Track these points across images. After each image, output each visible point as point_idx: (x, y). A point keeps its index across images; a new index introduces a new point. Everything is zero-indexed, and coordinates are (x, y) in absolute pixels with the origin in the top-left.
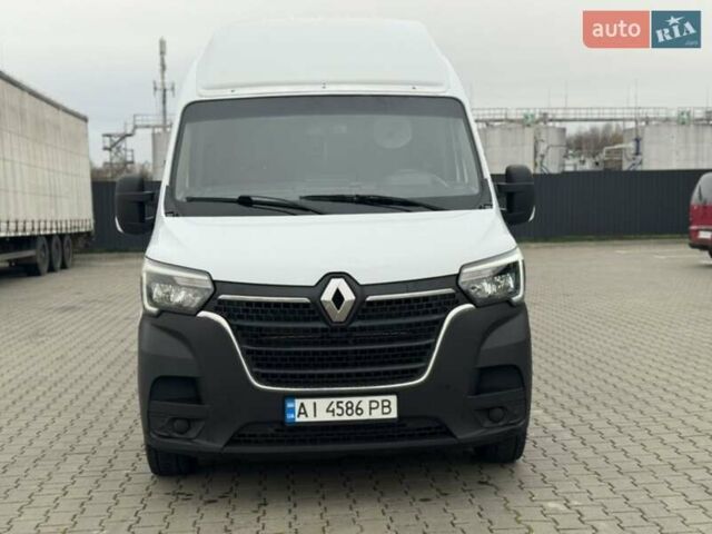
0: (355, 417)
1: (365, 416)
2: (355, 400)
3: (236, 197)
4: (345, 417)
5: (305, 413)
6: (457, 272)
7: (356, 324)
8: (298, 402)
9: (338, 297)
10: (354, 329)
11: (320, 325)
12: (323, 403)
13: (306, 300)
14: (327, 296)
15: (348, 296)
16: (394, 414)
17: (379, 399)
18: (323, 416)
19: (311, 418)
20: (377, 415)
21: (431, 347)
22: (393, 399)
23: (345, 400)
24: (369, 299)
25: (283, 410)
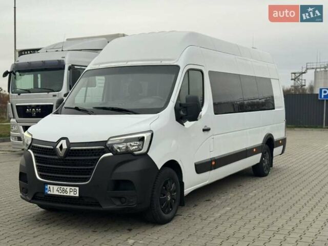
0: (65, 194)
1: (68, 194)
2: (65, 187)
3: (74, 107)
4: (62, 194)
5: (50, 191)
6: (107, 140)
7: (67, 158)
8: (49, 186)
9: (61, 147)
10: (66, 160)
11: (56, 157)
12: (56, 187)
13: (52, 147)
14: (58, 147)
15: (65, 147)
16: (77, 195)
17: (73, 188)
18: (56, 193)
19: (52, 193)
20: (72, 194)
21: (92, 169)
22: (77, 188)
23: (62, 187)
24: (72, 148)
25: (44, 189)
